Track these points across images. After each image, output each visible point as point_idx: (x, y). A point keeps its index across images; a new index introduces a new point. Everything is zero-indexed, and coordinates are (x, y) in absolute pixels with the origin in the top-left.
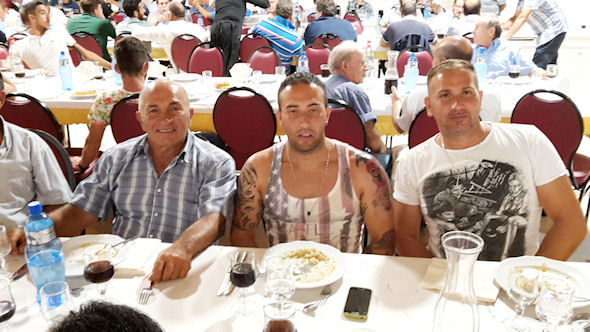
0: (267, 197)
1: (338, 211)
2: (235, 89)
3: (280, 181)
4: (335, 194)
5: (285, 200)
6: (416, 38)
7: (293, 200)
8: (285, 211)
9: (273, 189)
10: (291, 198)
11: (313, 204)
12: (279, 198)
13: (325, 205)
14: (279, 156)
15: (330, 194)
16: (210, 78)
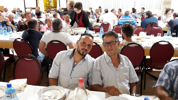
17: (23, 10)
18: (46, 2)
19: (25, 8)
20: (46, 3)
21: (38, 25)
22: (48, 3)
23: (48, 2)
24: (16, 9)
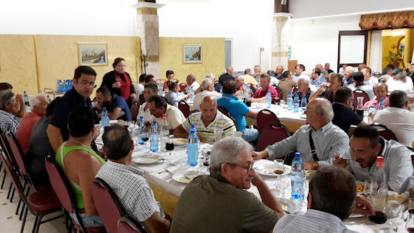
17: (334, 68)
18: (391, 50)
19: (340, 66)
20: (391, 53)
21: (353, 98)
22: (395, 51)
23: (396, 49)
24: (322, 66)
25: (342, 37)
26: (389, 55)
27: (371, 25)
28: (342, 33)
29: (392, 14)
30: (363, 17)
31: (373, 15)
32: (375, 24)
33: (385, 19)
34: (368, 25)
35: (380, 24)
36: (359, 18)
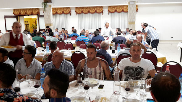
0: (84, 68)
1: (98, 71)
2: (76, 52)
3: (86, 65)
4: (98, 67)
5: (88, 69)
6: (122, 41)
7: (89, 69)
8: (88, 71)
9: (85, 67)
10: (89, 68)
11: (93, 69)
12: (86, 68)
13: (95, 70)
14: (86, 60)
15: (97, 68)
16: (70, 50)
25: (6, 18)
26: (32, 26)
27: (18, 13)
28: (6, 17)
29: (26, 9)
30: (14, 10)
31: (18, 9)
32: (20, 13)
33: (24, 11)
34: (17, 13)
35: (22, 13)
36: (13, 10)
